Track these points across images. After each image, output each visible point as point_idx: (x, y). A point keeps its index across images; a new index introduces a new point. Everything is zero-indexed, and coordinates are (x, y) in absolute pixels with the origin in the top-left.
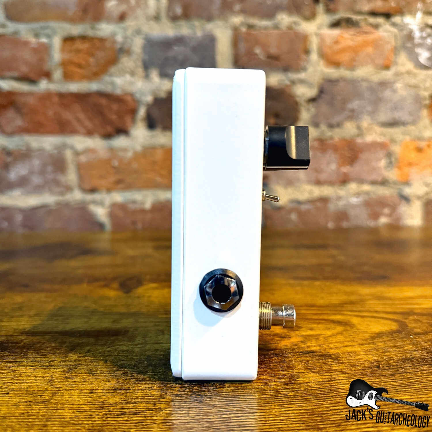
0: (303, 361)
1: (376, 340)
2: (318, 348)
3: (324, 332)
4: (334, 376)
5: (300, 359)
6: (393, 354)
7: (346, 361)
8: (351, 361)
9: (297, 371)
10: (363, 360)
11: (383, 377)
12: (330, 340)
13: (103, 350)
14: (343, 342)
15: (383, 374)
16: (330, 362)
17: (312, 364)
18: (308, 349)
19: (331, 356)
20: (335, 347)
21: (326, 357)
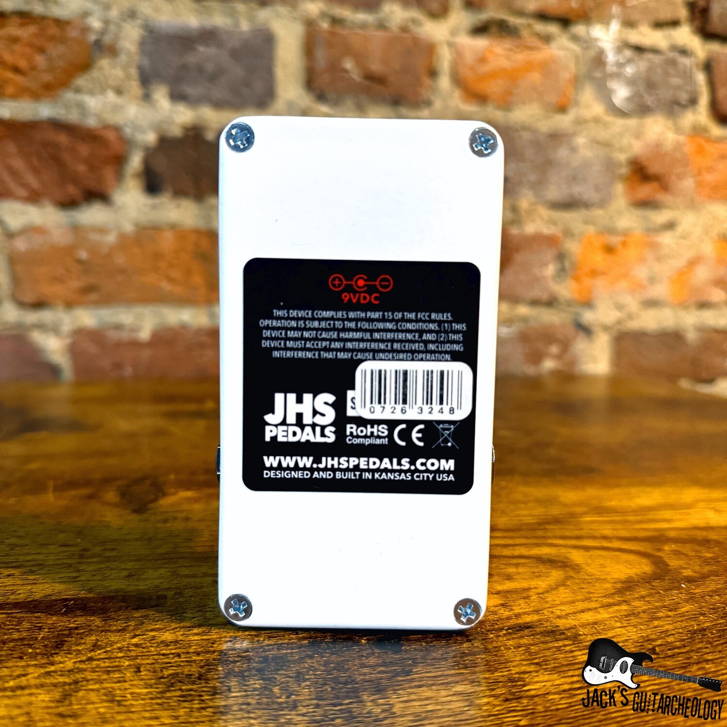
0: (519, 647)
1: (628, 596)
2: (536, 617)
3: (533, 583)
5: (511, 643)
6: (668, 622)
9: (517, 670)
10: (623, 639)
12: (550, 597)
13: (125, 643)
14: (573, 602)
16: (568, 645)
17: (537, 653)
18: (520, 621)
19: (564, 634)
20: (563, 613)
21: (557, 637)
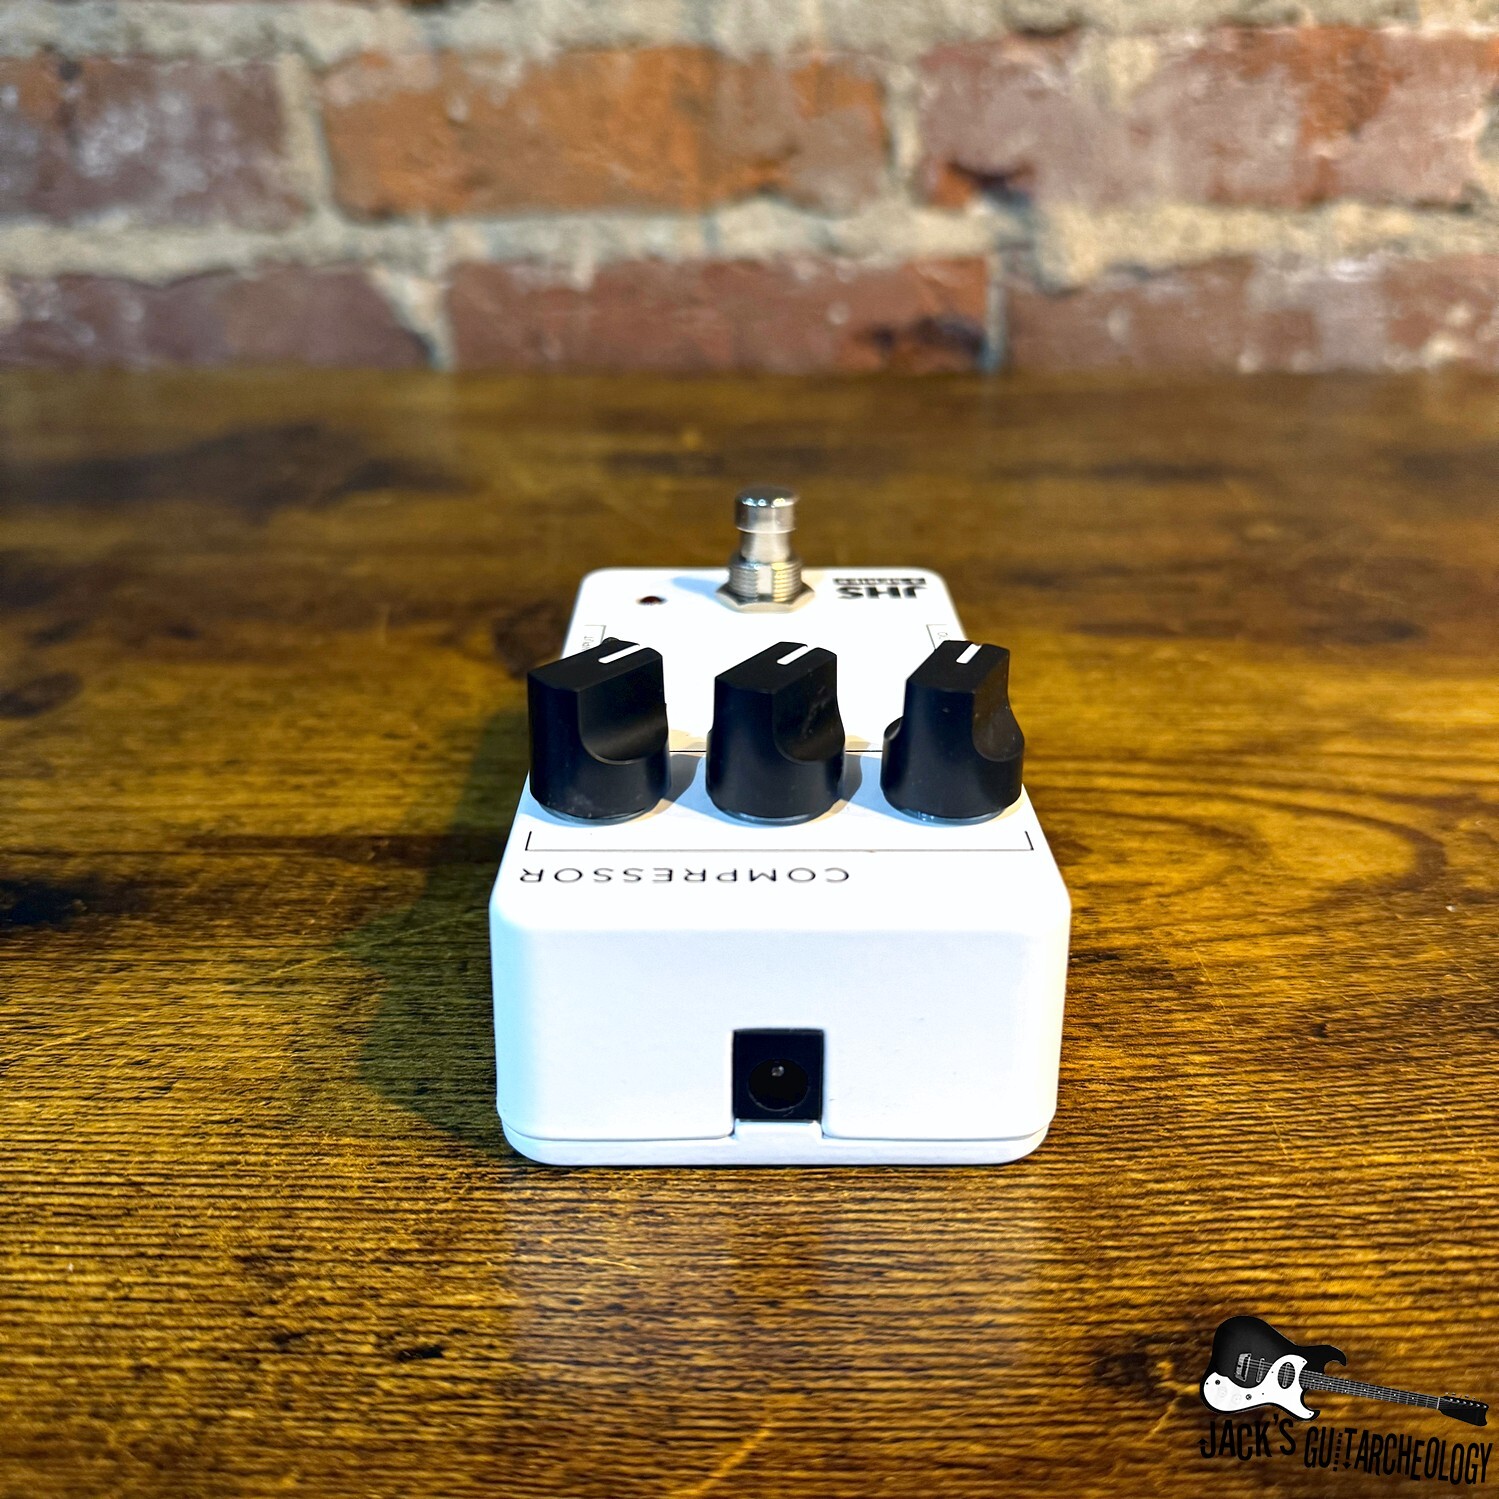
1: (1331, 918)
2: (1133, 940)
3: (1159, 874)
4: (1172, 1060)
6: (1378, 978)
7: (1219, 1002)
8: (1237, 1001)
10: (1275, 1000)
11: (1329, 1073)
12: (1178, 905)
13: (453, 920)
14: (1218, 919)
15: (1332, 1059)
16: (1167, 999)
17: (1106, 1006)
18: (1100, 944)
19: (1171, 976)
20: (1189, 938)
21: (1156, 981)
